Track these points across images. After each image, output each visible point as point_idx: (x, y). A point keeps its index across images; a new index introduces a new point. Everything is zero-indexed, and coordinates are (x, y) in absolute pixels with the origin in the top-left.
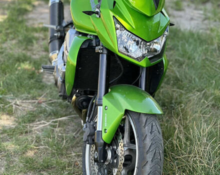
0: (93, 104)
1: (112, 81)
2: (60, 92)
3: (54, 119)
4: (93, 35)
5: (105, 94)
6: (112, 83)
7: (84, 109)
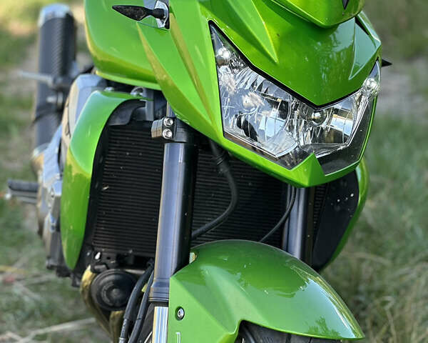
0: (140, 295)
1: (199, 230)
2: (49, 258)
3: (41, 328)
4: (149, 90)
5: (177, 270)
6: (200, 235)
7: (116, 308)
